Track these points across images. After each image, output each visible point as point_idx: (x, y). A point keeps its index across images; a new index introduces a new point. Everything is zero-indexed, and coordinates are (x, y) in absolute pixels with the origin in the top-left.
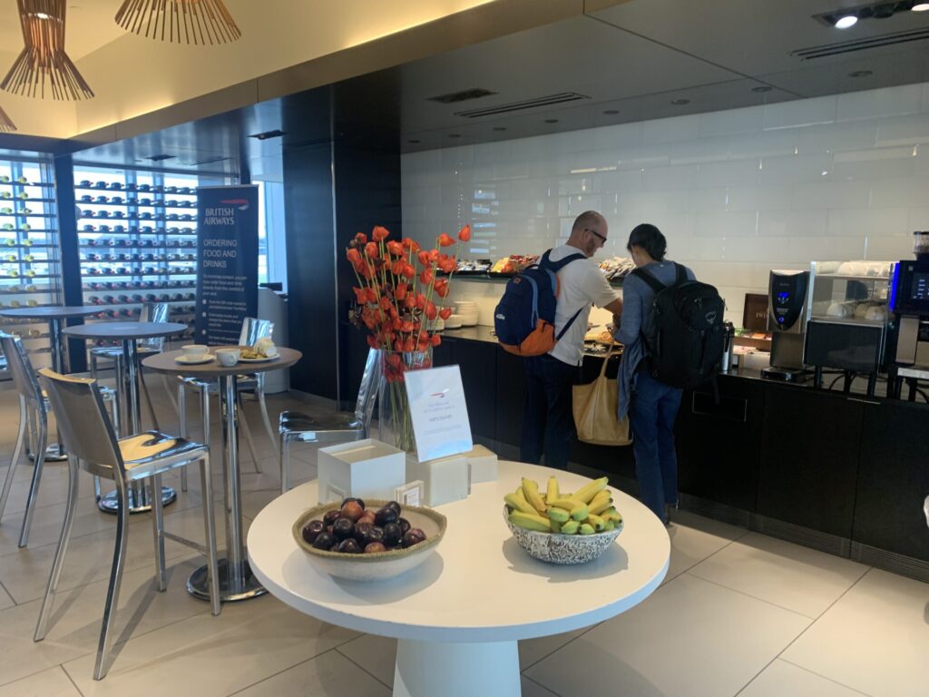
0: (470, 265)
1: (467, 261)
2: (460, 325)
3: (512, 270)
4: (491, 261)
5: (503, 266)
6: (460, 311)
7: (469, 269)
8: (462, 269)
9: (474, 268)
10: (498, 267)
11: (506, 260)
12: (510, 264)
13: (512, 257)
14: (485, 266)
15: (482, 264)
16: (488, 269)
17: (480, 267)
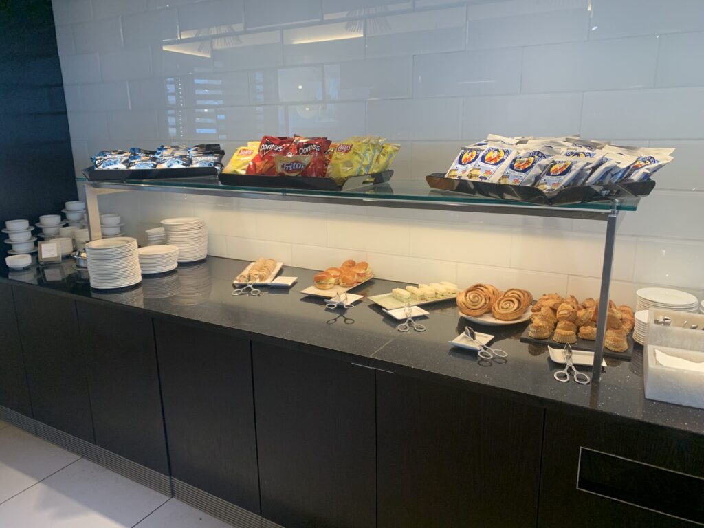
0: (181, 157)
1: (177, 148)
2: (175, 266)
3: (272, 168)
4: (222, 147)
5: (249, 159)
6: (172, 238)
7: (177, 166)
8: (164, 166)
9: (190, 162)
10: (239, 162)
11: (254, 147)
12: (264, 155)
13: (267, 141)
14: (212, 159)
15: (205, 154)
16: (216, 164)
17: (200, 161)
